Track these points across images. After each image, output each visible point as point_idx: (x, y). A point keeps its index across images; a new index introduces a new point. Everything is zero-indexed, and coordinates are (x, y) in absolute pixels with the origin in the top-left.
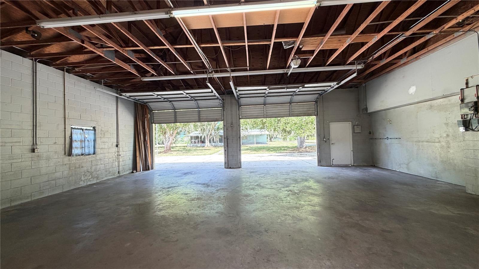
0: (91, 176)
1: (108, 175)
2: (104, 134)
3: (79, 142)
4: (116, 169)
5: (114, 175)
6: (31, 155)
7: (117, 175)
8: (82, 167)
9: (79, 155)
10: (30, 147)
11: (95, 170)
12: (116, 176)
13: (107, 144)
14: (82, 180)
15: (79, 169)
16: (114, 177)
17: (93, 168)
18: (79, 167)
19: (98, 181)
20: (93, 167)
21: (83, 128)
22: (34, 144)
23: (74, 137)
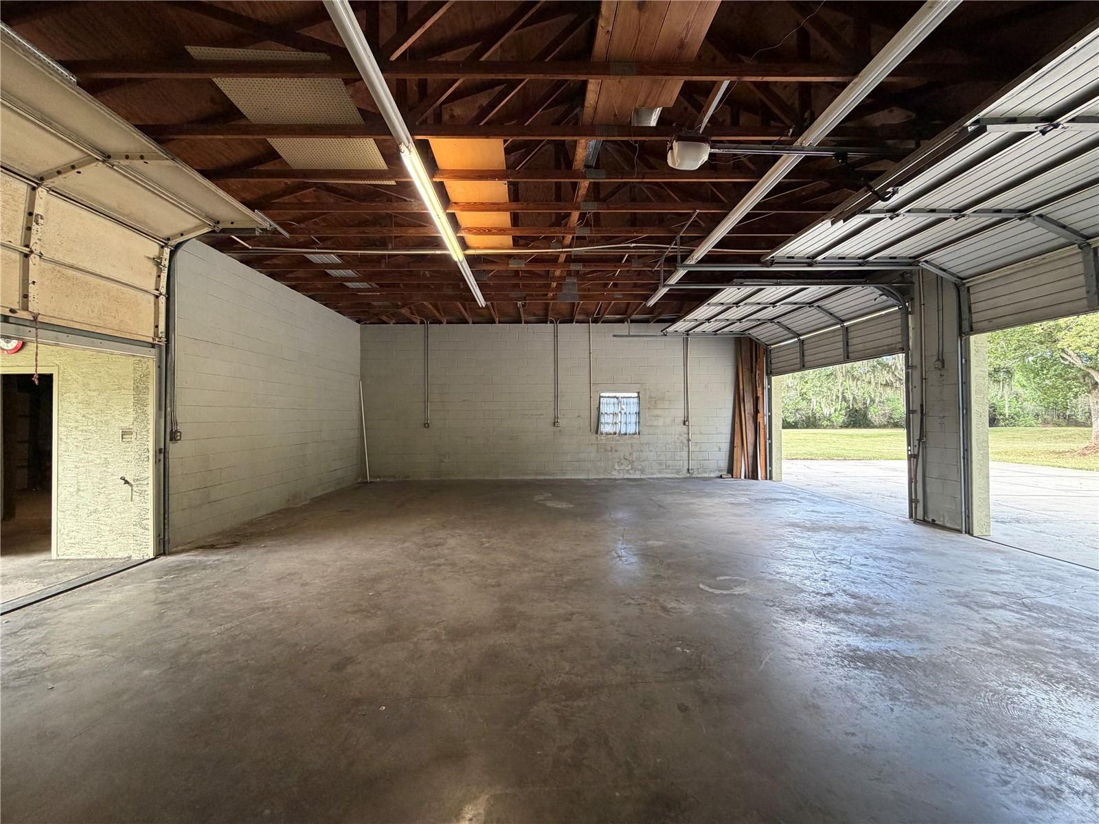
0: (630, 466)
1: (665, 471)
2: (655, 403)
3: (611, 416)
4: (682, 464)
5: (678, 473)
6: (552, 429)
7: (684, 474)
8: (616, 451)
9: (610, 434)
10: (553, 421)
11: (638, 459)
12: (681, 476)
13: (662, 419)
14: (615, 469)
15: (610, 454)
16: (676, 476)
17: (635, 455)
18: (611, 451)
19: (643, 477)
20: (634, 453)
21: (618, 395)
22: (556, 417)
23: (603, 409)
